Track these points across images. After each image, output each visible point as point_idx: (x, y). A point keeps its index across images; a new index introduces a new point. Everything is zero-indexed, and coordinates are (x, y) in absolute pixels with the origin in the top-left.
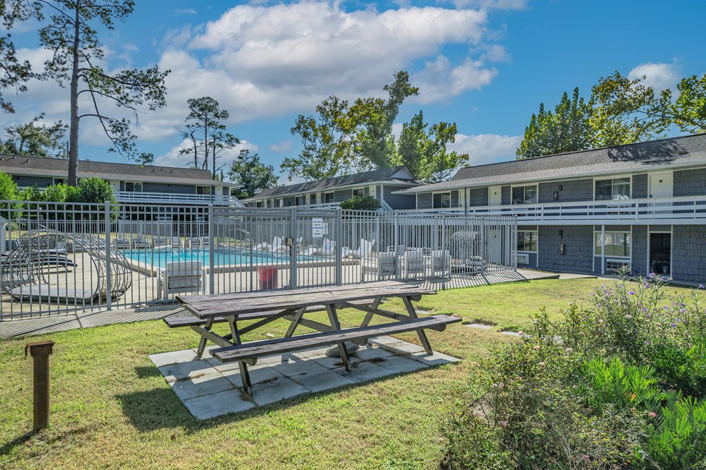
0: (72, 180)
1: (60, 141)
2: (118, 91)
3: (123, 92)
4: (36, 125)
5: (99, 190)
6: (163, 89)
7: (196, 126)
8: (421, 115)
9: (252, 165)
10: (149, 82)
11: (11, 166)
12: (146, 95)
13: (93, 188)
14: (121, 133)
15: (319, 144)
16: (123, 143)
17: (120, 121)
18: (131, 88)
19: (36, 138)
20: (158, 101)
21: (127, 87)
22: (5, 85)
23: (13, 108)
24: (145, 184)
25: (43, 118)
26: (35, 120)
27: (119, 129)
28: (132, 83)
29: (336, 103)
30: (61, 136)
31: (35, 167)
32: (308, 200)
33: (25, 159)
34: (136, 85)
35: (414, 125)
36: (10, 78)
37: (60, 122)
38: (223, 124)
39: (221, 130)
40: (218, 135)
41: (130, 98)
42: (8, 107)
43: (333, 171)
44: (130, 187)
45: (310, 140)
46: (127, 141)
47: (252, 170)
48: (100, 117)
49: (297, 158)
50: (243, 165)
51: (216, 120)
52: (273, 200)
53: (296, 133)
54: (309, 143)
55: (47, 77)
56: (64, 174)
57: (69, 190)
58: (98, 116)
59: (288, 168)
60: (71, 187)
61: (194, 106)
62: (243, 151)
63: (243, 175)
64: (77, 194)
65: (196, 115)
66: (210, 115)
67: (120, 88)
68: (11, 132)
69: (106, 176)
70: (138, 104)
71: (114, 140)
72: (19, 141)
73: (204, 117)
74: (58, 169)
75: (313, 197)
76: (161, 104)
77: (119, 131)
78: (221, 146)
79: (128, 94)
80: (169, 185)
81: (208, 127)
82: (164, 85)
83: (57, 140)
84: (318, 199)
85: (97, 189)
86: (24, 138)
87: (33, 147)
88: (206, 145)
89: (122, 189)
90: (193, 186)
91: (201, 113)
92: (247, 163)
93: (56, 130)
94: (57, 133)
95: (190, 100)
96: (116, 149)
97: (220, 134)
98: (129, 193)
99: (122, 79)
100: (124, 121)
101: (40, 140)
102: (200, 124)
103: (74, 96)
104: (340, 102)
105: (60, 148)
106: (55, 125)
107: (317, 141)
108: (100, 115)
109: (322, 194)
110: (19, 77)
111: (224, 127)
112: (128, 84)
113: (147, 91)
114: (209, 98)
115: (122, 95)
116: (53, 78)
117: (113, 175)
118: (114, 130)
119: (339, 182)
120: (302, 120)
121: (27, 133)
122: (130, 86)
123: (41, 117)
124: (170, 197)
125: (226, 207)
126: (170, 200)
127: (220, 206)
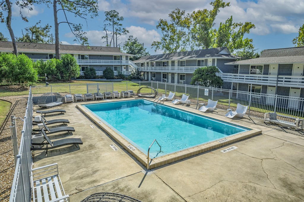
0: (57, 56)
1: (48, 34)
2: (75, 9)
3: (77, 10)
4: (37, 26)
5: (70, 61)
6: (97, 7)
7: (109, 25)
8: (231, 18)
9: (134, 43)
10: (90, 4)
11: (29, 48)
12: (89, 10)
13: (68, 60)
14: (78, 31)
15: (170, 34)
16: (80, 36)
17: (78, 25)
18: (81, 7)
19: (38, 33)
20: (95, 14)
21: (79, 7)
22: (23, 8)
23: (27, 19)
24: (90, 55)
26: (37, 24)
27: (78, 29)
28: (82, 4)
29: (179, 12)
30: (49, 31)
31: (40, 48)
32: (170, 64)
33: (35, 45)
34: (84, 5)
35: (227, 24)
36: (25, 3)
37: (48, 24)
38: (121, 24)
39: (120, 26)
40: (119, 29)
41: (80, 12)
42: (25, 19)
43: (177, 47)
44: (83, 57)
45: (166, 31)
46: (82, 36)
47: (134, 45)
48: (68, 23)
49: (160, 41)
50: (130, 43)
51: (118, 21)
52: (150, 63)
53: (159, 28)
54: (165, 33)
55: (41, 3)
56: (53, 52)
57: (56, 61)
58: (67, 22)
59: (155, 46)
60: (58, 60)
61: (107, 15)
62: (130, 36)
63: (130, 48)
64: (61, 63)
65: (108, 19)
66: (115, 19)
67: (76, 7)
68: (27, 30)
69: (71, 52)
70: (85, 15)
71: (76, 35)
72: (31, 34)
73: (112, 20)
74: (50, 49)
75: (173, 62)
76: (96, 15)
77: (78, 30)
78: (120, 34)
79: (79, 10)
80: (101, 56)
81: (114, 25)
82: (98, 5)
83: (47, 33)
84: (176, 64)
85: (69, 60)
86: (33, 33)
87: (37, 37)
88: (114, 34)
89: (79, 59)
90: (112, 56)
91: (111, 18)
92: (132, 42)
93: (46, 28)
94: (47, 30)
95: (106, 12)
96: (77, 40)
97: (120, 28)
98: (83, 60)
99: (77, 2)
100: (80, 25)
101: (40, 34)
102: (111, 24)
103: (55, 12)
104: (181, 11)
105: (48, 37)
106: (46, 26)
107: (169, 31)
108: (68, 22)
109: (179, 61)
110: (28, 3)
111: (122, 25)
112: (80, 5)
113: (89, 8)
114: (114, 11)
115: (77, 11)
116: (44, 3)
117: (75, 51)
118: (75, 30)
119: (187, 55)
120: (162, 21)
121: (34, 30)
122: (81, 6)
123: (39, 22)
124: (102, 62)
125: (127, 66)
126: (102, 63)
127: (125, 65)
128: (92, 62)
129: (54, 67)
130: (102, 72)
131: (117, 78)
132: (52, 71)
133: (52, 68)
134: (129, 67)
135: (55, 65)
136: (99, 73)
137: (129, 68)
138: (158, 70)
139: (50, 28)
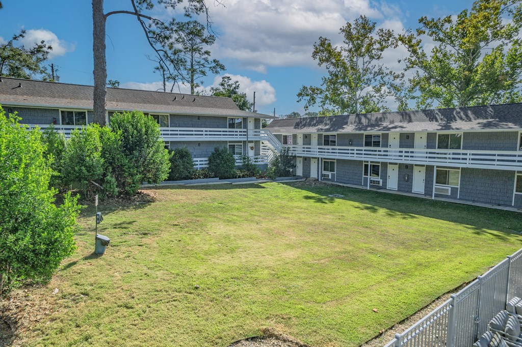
4: (15, 44)
9: (233, 92)
24: (173, 116)
25: (23, 37)
26: (15, 38)
31: (32, 94)
33: (16, 83)
37: (43, 42)
39: (206, 56)
45: (334, 65)
69: (125, 106)
78: (203, 72)
80: (199, 117)
86: (4, 58)
90: (224, 118)
93: (38, 51)
94: (40, 55)
106: (37, 46)
117: (133, 104)
123: (21, 35)
124: (204, 133)
125: (257, 143)
126: (204, 136)
127: (251, 142)
128: (180, 134)
129: (97, 155)
130: (207, 159)
131: (241, 175)
132: (90, 168)
133: (89, 156)
134: (261, 145)
135: (99, 145)
136: (200, 163)
137: (261, 148)
138: (355, 155)
139: (49, 50)
